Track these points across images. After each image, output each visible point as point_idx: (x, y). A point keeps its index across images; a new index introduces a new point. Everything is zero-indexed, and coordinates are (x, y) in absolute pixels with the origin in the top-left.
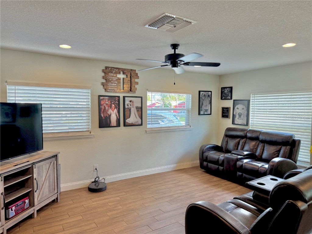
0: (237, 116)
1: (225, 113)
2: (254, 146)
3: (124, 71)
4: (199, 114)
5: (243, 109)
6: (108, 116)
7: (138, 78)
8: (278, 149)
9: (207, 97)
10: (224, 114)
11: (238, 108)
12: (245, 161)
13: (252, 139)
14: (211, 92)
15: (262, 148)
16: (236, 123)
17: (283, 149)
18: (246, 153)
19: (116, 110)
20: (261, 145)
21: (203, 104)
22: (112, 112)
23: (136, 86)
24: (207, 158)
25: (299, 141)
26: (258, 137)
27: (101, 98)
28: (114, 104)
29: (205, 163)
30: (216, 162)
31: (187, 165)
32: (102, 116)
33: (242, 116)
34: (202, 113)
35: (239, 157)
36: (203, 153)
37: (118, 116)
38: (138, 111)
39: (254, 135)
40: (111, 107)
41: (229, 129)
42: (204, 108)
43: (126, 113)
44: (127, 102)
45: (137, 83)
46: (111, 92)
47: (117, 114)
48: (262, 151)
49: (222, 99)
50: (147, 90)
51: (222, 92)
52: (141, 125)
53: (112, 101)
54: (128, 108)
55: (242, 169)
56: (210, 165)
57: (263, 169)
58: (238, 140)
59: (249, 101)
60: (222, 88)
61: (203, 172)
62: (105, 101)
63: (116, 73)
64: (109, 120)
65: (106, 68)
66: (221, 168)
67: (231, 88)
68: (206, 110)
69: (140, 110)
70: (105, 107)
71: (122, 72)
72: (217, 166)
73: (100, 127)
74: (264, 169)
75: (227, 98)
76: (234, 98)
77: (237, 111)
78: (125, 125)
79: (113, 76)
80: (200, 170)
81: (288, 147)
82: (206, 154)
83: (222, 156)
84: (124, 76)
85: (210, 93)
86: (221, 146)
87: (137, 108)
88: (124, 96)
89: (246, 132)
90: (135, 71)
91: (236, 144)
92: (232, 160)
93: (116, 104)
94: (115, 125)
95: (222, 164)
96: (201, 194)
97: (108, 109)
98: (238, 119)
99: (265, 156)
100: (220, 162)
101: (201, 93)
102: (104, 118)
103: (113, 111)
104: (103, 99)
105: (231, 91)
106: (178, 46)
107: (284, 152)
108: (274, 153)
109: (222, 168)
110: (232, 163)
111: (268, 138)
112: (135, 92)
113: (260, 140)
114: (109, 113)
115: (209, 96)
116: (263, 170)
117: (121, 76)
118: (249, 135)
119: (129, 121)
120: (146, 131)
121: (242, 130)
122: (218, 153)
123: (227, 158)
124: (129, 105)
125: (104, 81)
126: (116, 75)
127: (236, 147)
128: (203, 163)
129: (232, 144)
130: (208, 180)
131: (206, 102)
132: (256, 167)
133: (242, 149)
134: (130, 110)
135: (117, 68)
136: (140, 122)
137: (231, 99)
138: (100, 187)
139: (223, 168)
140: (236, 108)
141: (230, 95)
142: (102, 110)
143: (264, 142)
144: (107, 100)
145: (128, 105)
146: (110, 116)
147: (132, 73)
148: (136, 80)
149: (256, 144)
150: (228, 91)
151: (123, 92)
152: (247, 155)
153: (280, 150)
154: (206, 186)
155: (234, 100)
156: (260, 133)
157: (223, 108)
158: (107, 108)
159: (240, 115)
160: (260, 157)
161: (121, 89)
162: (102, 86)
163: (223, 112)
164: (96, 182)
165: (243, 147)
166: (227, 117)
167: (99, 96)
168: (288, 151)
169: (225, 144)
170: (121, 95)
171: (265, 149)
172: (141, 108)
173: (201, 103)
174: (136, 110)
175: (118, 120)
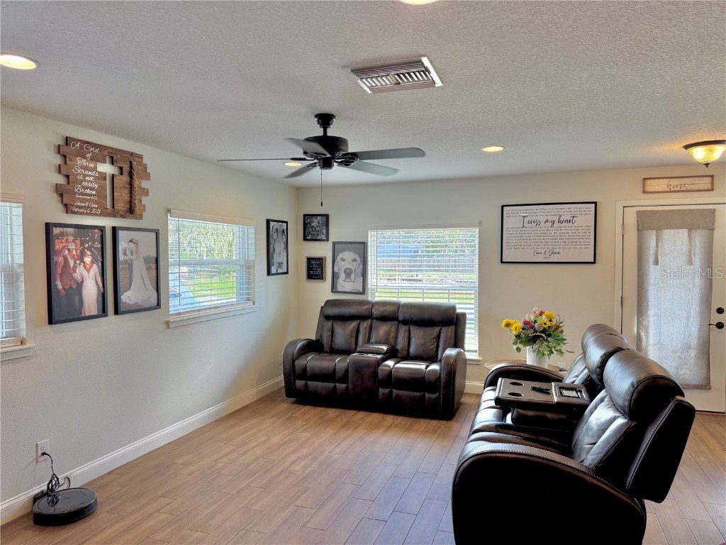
0: (343, 276)
1: (315, 269)
2: (389, 332)
3: (113, 156)
4: (269, 273)
5: (354, 260)
6: (74, 287)
7: (147, 176)
8: (436, 334)
9: (280, 233)
10: (311, 272)
11: (343, 260)
12: (390, 363)
13: (384, 318)
14: (287, 222)
15: (407, 335)
16: (340, 288)
17: (444, 330)
19: (95, 269)
20: (403, 330)
21: (275, 250)
22: (85, 273)
23: (145, 200)
24: (305, 369)
25: (464, 315)
26: (395, 314)
27: (56, 231)
28: (89, 248)
29: (300, 383)
30: (329, 376)
31: (248, 396)
32: (60, 287)
33: (353, 276)
34: (273, 270)
35: (379, 357)
36: (293, 361)
37: (101, 285)
38: (148, 269)
40: (82, 259)
41: (329, 304)
42: (276, 259)
43: (121, 275)
44: (122, 245)
45: (145, 192)
46: (82, 213)
47: (99, 279)
48: (406, 340)
49: (305, 239)
51: (305, 225)
52: (158, 306)
53: (85, 242)
54: (126, 262)
55: (392, 380)
56: (312, 384)
57: (432, 373)
58: (354, 324)
59: (364, 245)
60: (305, 216)
61: (295, 405)
62: (67, 241)
63: (95, 159)
64: (77, 298)
65: (67, 141)
66: (340, 386)
67: (327, 216)
68: (280, 264)
69: (155, 264)
70: (65, 259)
71: (108, 159)
72: (332, 385)
73: (51, 321)
74: (435, 373)
75: (319, 238)
76: (333, 238)
77: (342, 266)
78: (116, 312)
79: (86, 168)
80: (285, 401)
81: (452, 329)
82: (301, 362)
83: (340, 363)
84: (115, 170)
85: (285, 224)
86: (317, 339)
87: (146, 260)
88: (114, 228)
89: (369, 306)
90: (141, 157)
91: (352, 331)
92: (368, 365)
93: (96, 249)
94: (95, 312)
95: (344, 379)
97: (75, 267)
98: (345, 281)
99: (412, 350)
100: (339, 374)
101: (272, 224)
102: (63, 293)
103: (88, 271)
104: (62, 234)
105: (327, 224)
107: (446, 336)
108: (429, 341)
109: (344, 386)
110: (367, 372)
111: (416, 315)
112: (140, 217)
113: (400, 319)
115: (283, 232)
116: (433, 375)
117: (106, 168)
118: (375, 312)
119: (130, 297)
120: (167, 323)
121: (360, 304)
123: (354, 364)
124: (128, 252)
125: (61, 180)
126: (96, 167)
128: (295, 382)
129: (342, 333)
131: (278, 247)
133: (368, 341)
134: (131, 266)
135: (96, 146)
136: (154, 301)
137: (327, 240)
139: (347, 387)
140: (339, 258)
141: (324, 232)
142: (59, 270)
143: (408, 322)
144: (71, 238)
145: (125, 254)
146: (80, 285)
147: (134, 163)
148: (145, 184)
149: (391, 328)
150: (318, 223)
151: (113, 213)
152: (387, 351)
153: (439, 336)
155: (334, 244)
156: (398, 305)
157: (309, 260)
158: (72, 263)
159: (348, 273)
160: (405, 353)
161: (109, 205)
162: (55, 197)
163: (309, 268)
164: (50, 493)
165: (369, 338)
166: (320, 277)
167: (47, 225)
168: (453, 334)
169: (326, 336)
170: (108, 223)
171: (412, 335)
172: (157, 261)
173: (271, 247)
174: (144, 267)
175: (101, 298)
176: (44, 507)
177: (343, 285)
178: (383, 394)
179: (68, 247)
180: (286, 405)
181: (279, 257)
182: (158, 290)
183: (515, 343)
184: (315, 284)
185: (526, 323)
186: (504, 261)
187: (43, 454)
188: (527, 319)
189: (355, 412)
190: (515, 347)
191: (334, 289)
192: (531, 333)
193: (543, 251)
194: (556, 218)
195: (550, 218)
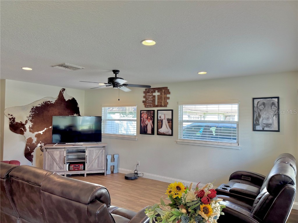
3: (159, 89)
6: (145, 125)
7: (169, 93)
9: (268, 105)
19: (151, 121)
22: (148, 122)
23: (168, 101)
27: (142, 112)
28: (150, 116)
32: (142, 125)
34: (258, 127)
37: (152, 126)
38: (169, 122)
40: (148, 118)
43: (159, 124)
45: (169, 98)
46: (148, 107)
47: (152, 124)
52: (172, 135)
53: (149, 114)
54: (160, 120)
63: (152, 92)
64: (146, 129)
68: (268, 125)
69: (171, 121)
70: (144, 119)
71: (157, 91)
78: (158, 134)
79: (149, 95)
84: (159, 94)
85: (276, 100)
87: (168, 120)
88: (158, 110)
90: (167, 88)
93: (152, 116)
94: (151, 133)
97: (146, 121)
101: (257, 101)
102: (143, 127)
103: (149, 122)
104: (143, 113)
112: (166, 106)
114: (146, 123)
115: (274, 104)
117: (156, 94)
119: (161, 130)
120: (177, 142)
125: (144, 99)
126: (152, 94)
131: (267, 114)
134: (162, 121)
135: (152, 89)
136: (170, 133)
144: (145, 113)
145: (160, 117)
146: (147, 125)
147: (163, 90)
151: (157, 106)
158: (145, 119)
161: (156, 104)
170: (156, 109)
172: (172, 120)
173: (256, 114)
174: (167, 122)
175: (152, 130)
179: (144, 116)
181: (266, 121)
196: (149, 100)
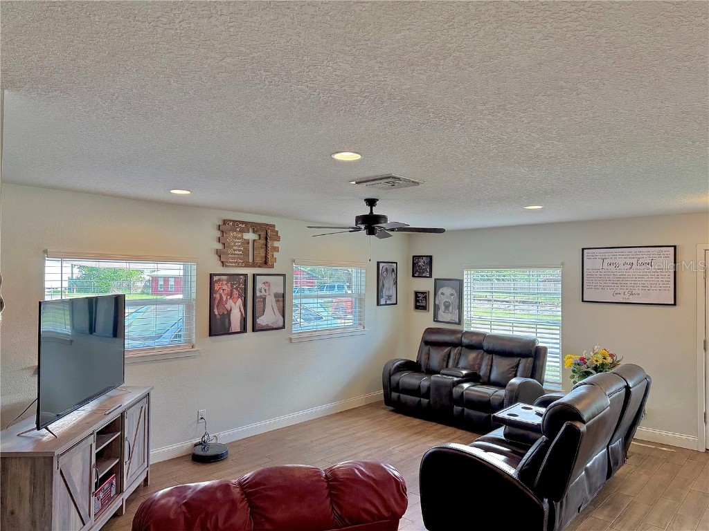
0: (442, 308)
1: (420, 301)
2: (475, 359)
3: (255, 227)
4: (378, 304)
5: (452, 295)
6: (226, 313)
7: (278, 239)
8: (515, 364)
9: (389, 273)
10: (418, 304)
12: (466, 386)
13: (471, 347)
14: (396, 263)
15: (490, 363)
16: (440, 318)
17: (523, 361)
18: (464, 372)
19: (240, 302)
20: (487, 358)
21: (383, 285)
22: (233, 304)
23: (276, 255)
24: (398, 383)
25: (545, 349)
26: (481, 343)
27: (216, 278)
28: (236, 289)
29: (395, 395)
30: (416, 391)
31: (358, 401)
32: (216, 313)
33: (451, 308)
34: (382, 301)
35: (456, 379)
36: (390, 376)
37: (243, 312)
38: (277, 301)
39: (475, 340)
40: (231, 295)
41: (429, 331)
42: (385, 293)
43: (258, 305)
44: (259, 286)
45: (276, 249)
46: (232, 266)
47: (242, 308)
48: (489, 367)
49: (413, 276)
50: (294, 261)
51: (414, 264)
52: (283, 327)
53: (234, 284)
54: (261, 297)
55: (463, 400)
56: (403, 397)
57: (497, 397)
58: (447, 350)
59: (461, 282)
60: (414, 257)
61: (392, 413)
62: (222, 284)
63: (242, 231)
64: (227, 321)
65: (225, 222)
66: (425, 401)
68: (389, 297)
69: (282, 299)
70: (221, 296)
71: (251, 230)
72: (418, 399)
73: (210, 335)
74: (499, 398)
75: (423, 275)
76: (435, 275)
77: (441, 300)
78: (254, 330)
79: (236, 238)
80: (384, 408)
81: (530, 360)
82: (396, 378)
83: (424, 381)
84: (255, 237)
85: (395, 265)
86: (417, 361)
87: (276, 295)
88: (254, 275)
89: (460, 335)
90: (274, 226)
91: (444, 357)
92: (445, 385)
93: (241, 288)
94: (238, 330)
95: (427, 395)
96: (402, 447)
97: (227, 300)
98: (444, 312)
99: (494, 376)
100: (423, 390)
101: (381, 265)
102: (219, 317)
103: (235, 303)
104: (219, 280)
105: (430, 263)
106: (375, 202)
107: (525, 367)
108: (508, 370)
109: (427, 401)
110: (444, 391)
111: (498, 346)
112: (272, 267)
113: (485, 348)
114: (228, 306)
115: (393, 270)
116: (497, 399)
117: (250, 236)
118: (465, 341)
119: (262, 321)
120: (291, 339)
121: (453, 332)
122: (417, 375)
123: (436, 383)
124: (263, 291)
125: (220, 246)
126: (242, 236)
127: (445, 364)
128: (391, 393)
129: (436, 357)
130: (405, 425)
131: (388, 283)
132: (485, 395)
133: (457, 365)
134: (264, 299)
135: (243, 223)
136: (281, 324)
137: (431, 276)
138: (210, 452)
139: (429, 402)
140: (439, 292)
141: (428, 270)
142: (216, 302)
143: (491, 352)
144: (225, 282)
145: (261, 291)
146: (229, 312)
147: (269, 231)
148: (276, 244)
149: (477, 356)
150: (424, 263)
151: (254, 265)
152: (466, 375)
153: (517, 366)
154: (405, 435)
155: (436, 280)
156: (484, 336)
157: (416, 293)
159: (447, 307)
160: (487, 379)
161: (251, 260)
162: (217, 257)
163: (417, 301)
164: (202, 444)
165: (458, 363)
166: (424, 308)
167: (211, 275)
168: (531, 365)
169: (424, 357)
170: (250, 271)
171: (494, 363)
172: (283, 296)
173: (381, 283)
174: (274, 300)
175: (243, 321)
176: (199, 451)
177: (443, 316)
178: (457, 412)
179: (223, 288)
180: (384, 412)
181: (388, 290)
182: (284, 316)
183: (573, 377)
184: (421, 314)
185: (582, 359)
186: (584, 300)
187: (202, 418)
188: (584, 356)
189: (434, 423)
190: (573, 380)
191: (436, 320)
192: (584, 368)
193: (622, 291)
194: (634, 261)
195: (629, 261)
196: (235, 250)
